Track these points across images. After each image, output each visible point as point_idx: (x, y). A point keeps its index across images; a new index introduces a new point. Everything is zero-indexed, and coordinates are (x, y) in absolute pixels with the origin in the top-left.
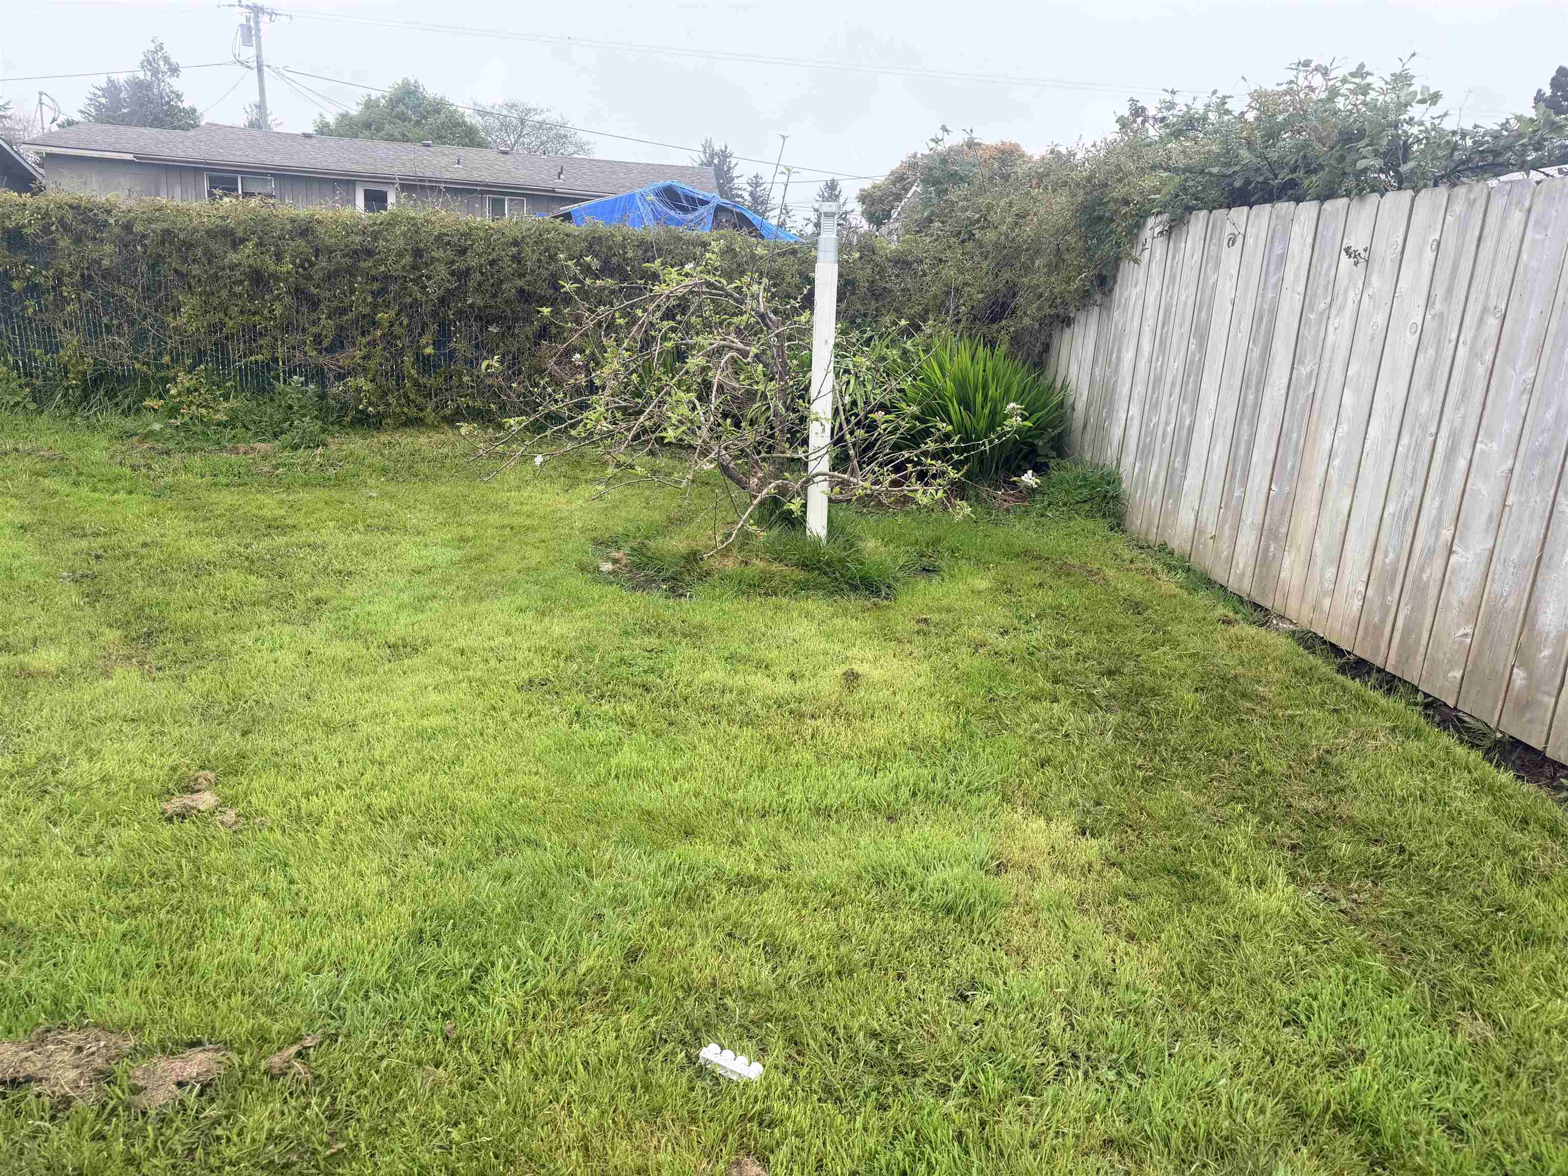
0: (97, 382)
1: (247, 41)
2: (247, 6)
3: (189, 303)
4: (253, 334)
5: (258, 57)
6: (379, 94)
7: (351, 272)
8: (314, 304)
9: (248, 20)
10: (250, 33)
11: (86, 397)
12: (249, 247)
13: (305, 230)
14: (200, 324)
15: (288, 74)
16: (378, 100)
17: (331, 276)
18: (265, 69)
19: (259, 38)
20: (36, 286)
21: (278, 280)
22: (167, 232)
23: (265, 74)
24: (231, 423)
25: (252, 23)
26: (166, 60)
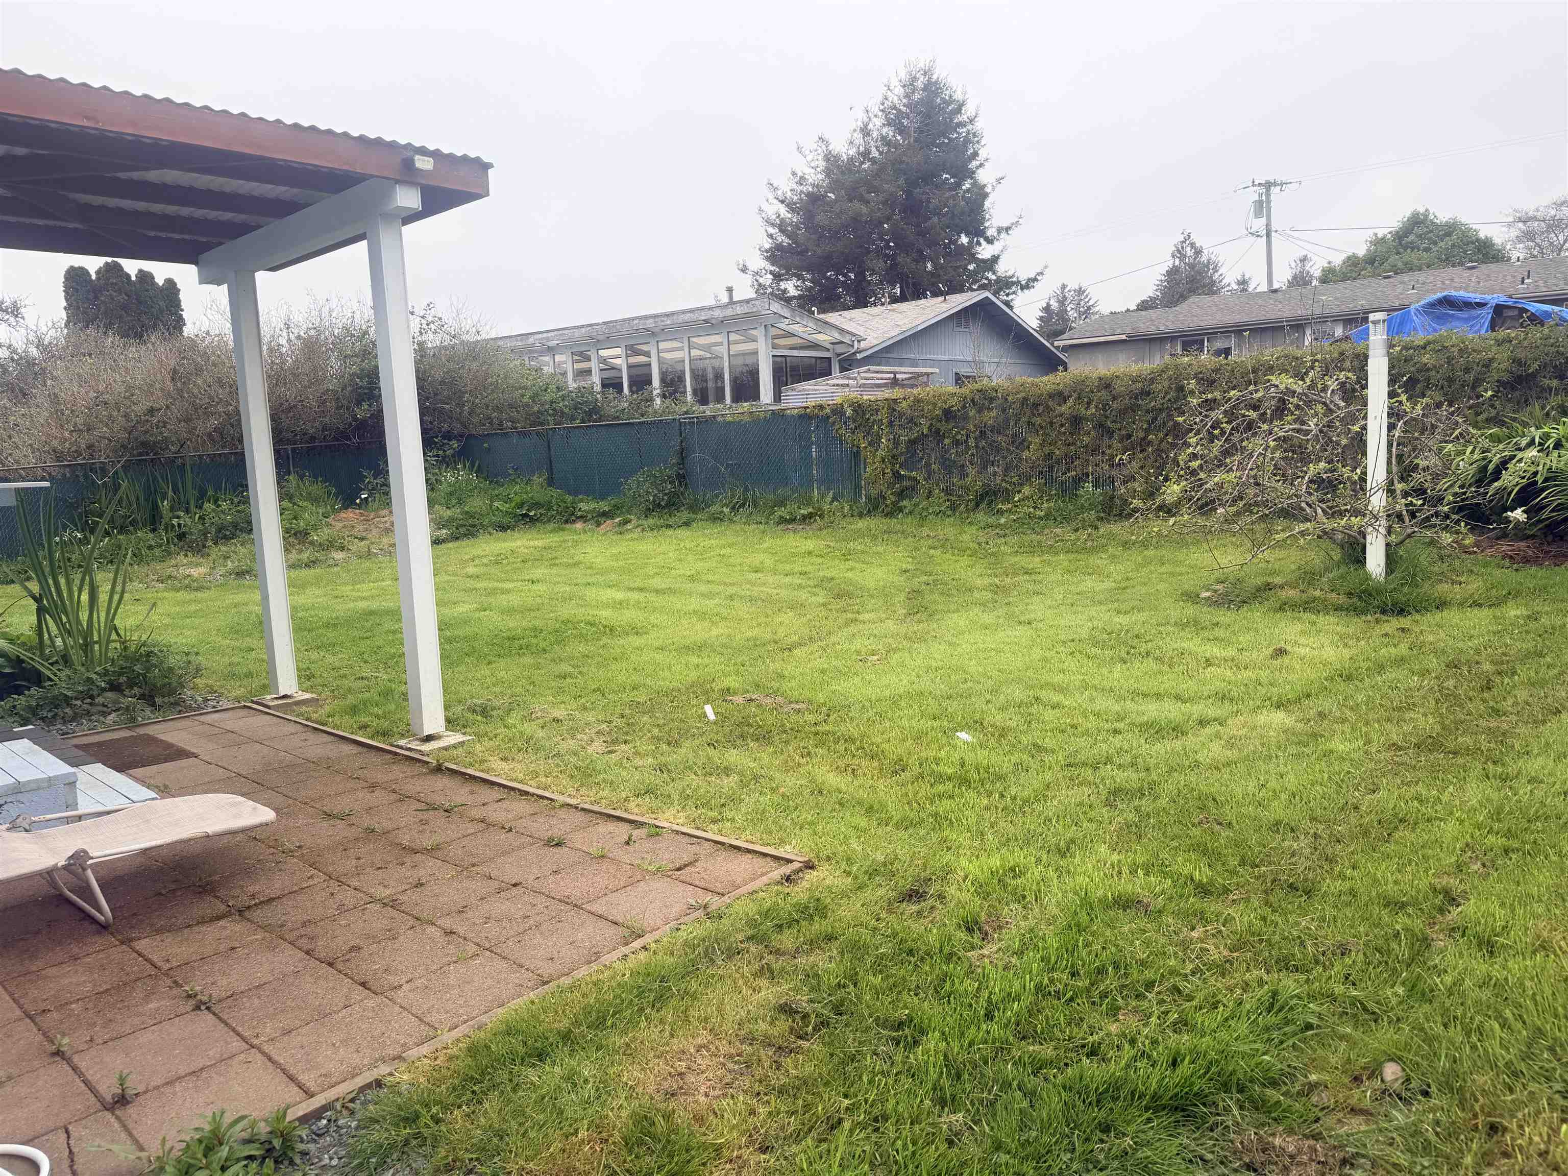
0: (982, 497)
1: (1258, 214)
2: (1260, 184)
3: (1035, 441)
4: (1071, 459)
5: (1268, 225)
6: (1386, 231)
7: (1134, 408)
8: (1110, 433)
9: (1260, 195)
10: (1262, 207)
11: (977, 505)
12: (1070, 402)
13: (1106, 384)
14: (1040, 454)
15: (1293, 233)
16: (1385, 236)
17: (1123, 412)
18: (1273, 234)
19: (1269, 209)
20: (958, 441)
21: (1087, 420)
22: (1025, 399)
23: (1273, 239)
24: (1047, 516)
25: (1264, 198)
26: (1192, 245)
